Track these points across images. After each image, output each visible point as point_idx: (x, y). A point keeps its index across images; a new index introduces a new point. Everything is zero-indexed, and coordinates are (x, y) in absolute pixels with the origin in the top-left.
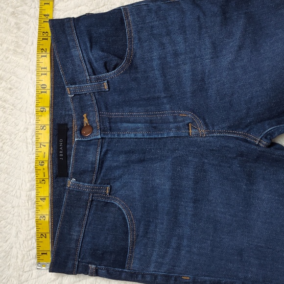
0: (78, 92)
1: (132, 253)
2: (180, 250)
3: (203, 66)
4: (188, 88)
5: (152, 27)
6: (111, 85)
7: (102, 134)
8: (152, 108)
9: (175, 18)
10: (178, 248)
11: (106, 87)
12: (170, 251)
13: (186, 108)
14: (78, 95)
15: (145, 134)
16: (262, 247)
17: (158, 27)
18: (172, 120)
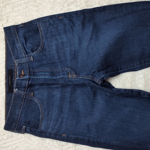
0: (20, 62)
1: (41, 123)
2: (62, 123)
3: (75, 48)
4: (69, 58)
5: (52, 32)
6: (34, 58)
7: (29, 76)
8: (53, 67)
9: (61, 28)
10: (62, 122)
11: (32, 59)
12: (58, 123)
13: (68, 67)
14: (20, 63)
15: (49, 77)
16: (98, 124)
17: (54, 32)
18: (61, 72)
